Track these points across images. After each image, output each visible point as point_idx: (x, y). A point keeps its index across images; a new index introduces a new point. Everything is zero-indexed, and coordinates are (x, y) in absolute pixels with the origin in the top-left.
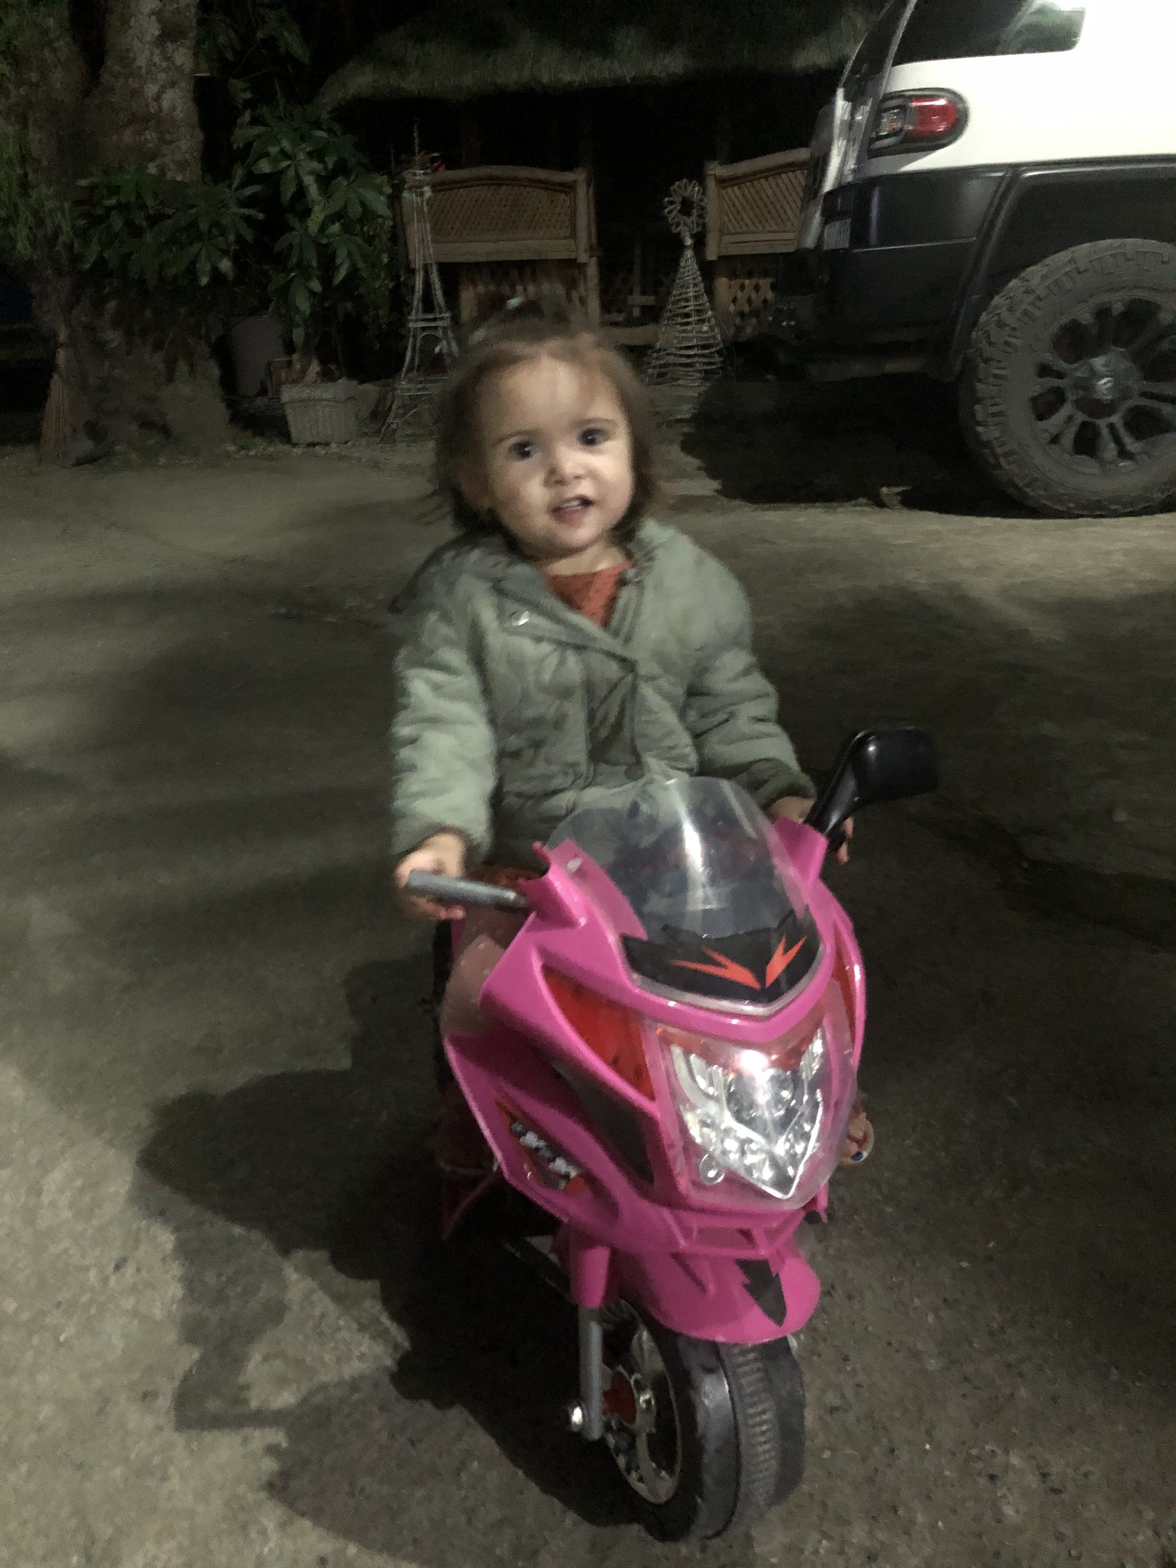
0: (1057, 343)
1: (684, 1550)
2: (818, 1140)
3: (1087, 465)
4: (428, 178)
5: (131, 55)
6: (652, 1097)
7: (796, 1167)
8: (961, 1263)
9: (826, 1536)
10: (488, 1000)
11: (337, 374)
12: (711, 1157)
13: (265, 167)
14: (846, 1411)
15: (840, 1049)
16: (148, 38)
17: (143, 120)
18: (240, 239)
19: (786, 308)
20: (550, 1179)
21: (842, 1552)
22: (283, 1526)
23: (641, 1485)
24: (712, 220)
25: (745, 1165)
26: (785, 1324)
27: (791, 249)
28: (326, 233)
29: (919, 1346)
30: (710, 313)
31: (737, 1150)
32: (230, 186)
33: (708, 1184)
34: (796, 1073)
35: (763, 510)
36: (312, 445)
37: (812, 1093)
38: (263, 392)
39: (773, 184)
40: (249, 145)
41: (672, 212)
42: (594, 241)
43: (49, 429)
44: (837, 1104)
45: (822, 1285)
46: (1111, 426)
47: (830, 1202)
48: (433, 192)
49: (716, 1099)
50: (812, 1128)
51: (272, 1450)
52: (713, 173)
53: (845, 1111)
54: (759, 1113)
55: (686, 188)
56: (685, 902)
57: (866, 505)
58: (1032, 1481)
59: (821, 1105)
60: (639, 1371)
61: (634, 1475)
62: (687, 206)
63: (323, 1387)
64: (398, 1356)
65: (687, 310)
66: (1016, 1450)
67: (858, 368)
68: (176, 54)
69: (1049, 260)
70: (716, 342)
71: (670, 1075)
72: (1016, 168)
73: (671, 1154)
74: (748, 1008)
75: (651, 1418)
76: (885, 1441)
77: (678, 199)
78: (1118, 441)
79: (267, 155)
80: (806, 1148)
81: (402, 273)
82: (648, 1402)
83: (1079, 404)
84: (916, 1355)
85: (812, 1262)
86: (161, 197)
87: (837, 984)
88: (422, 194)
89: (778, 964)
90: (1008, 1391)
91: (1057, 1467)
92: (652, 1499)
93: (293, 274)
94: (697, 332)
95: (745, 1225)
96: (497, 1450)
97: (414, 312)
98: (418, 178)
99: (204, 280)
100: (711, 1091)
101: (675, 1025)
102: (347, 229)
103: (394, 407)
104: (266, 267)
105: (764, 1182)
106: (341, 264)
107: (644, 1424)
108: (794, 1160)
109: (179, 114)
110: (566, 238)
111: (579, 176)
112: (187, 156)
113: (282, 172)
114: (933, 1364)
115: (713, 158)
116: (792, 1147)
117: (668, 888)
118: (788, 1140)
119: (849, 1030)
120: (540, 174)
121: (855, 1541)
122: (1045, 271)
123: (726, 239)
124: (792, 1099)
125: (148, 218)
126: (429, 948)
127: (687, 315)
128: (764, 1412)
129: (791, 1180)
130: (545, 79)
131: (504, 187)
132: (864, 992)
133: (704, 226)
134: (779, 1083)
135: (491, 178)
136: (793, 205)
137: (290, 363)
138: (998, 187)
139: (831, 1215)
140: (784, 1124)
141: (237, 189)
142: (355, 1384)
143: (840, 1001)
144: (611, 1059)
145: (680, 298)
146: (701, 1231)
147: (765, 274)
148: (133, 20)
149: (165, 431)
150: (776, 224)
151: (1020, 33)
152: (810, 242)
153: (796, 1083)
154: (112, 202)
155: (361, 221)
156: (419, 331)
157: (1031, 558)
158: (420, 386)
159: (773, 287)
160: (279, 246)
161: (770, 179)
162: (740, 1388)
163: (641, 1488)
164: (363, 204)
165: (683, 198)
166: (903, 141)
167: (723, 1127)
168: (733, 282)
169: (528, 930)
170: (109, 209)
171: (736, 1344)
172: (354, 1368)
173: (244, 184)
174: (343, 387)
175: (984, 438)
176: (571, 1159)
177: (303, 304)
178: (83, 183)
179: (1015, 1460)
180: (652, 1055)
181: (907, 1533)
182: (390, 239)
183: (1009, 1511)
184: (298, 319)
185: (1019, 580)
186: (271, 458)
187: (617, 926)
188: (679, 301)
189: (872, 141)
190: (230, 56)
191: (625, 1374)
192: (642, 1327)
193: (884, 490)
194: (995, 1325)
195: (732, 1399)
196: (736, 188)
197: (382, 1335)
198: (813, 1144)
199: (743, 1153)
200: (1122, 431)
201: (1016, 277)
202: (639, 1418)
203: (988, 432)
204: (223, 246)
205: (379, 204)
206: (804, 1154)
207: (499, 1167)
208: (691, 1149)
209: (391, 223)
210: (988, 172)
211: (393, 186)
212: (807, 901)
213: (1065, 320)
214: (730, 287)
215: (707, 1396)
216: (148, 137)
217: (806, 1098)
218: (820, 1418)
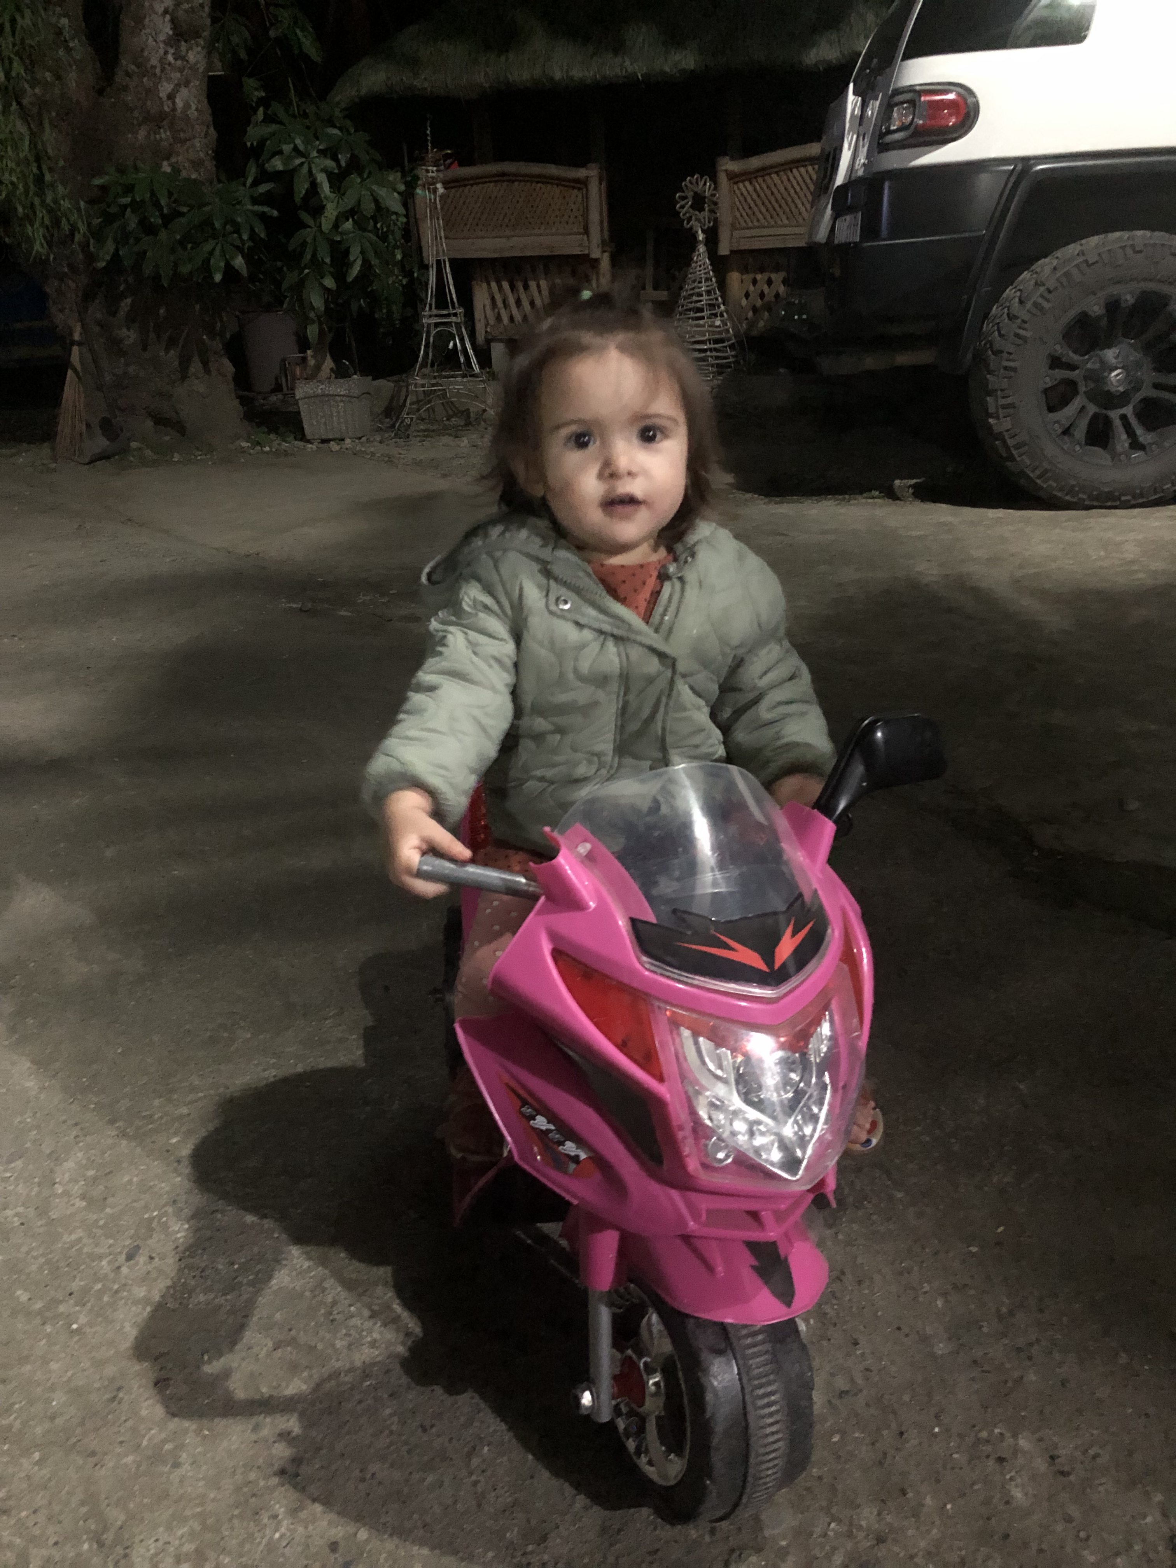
0: (1067, 335)
1: (693, 1534)
2: (826, 1123)
3: (1099, 454)
4: (441, 175)
5: (146, 54)
6: (661, 1079)
7: (804, 1148)
8: (971, 1248)
9: (834, 1519)
10: (498, 983)
11: (352, 370)
12: (720, 1139)
13: (278, 164)
14: (856, 1394)
15: (848, 1031)
16: (162, 37)
17: (157, 120)
18: (253, 235)
19: (797, 302)
20: (560, 1162)
21: (850, 1535)
22: (293, 1512)
23: (652, 1469)
24: (725, 215)
25: (754, 1146)
26: (793, 1305)
27: (803, 244)
28: (340, 230)
29: (929, 1330)
30: (722, 307)
31: (746, 1132)
32: (244, 185)
33: (717, 1165)
34: (804, 1055)
35: (776, 503)
36: (324, 441)
37: (820, 1076)
38: (278, 388)
39: (784, 178)
40: (262, 143)
41: (684, 207)
42: (606, 236)
43: (65, 427)
44: (844, 1087)
45: (831, 1270)
46: (1124, 417)
47: (839, 1187)
48: (446, 188)
49: (725, 1081)
50: (820, 1110)
51: (284, 1436)
52: (724, 168)
53: (854, 1095)
54: (768, 1095)
55: (697, 183)
56: (693, 888)
57: (879, 498)
58: (1041, 1465)
59: (829, 1087)
60: (649, 1355)
61: (644, 1459)
62: (699, 202)
63: (335, 1375)
64: (409, 1343)
65: (698, 305)
66: (1025, 1434)
67: (871, 362)
68: (190, 52)
69: (1059, 253)
70: (729, 335)
71: (679, 1058)
72: (1026, 162)
73: (680, 1135)
74: (757, 991)
75: (661, 1401)
76: (894, 1425)
77: (690, 194)
78: (1131, 433)
79: (280, 152)
80: (814, 1130)
81: (416, 270)
82: (656, 1384)
83: (1091, 397)
84: (924, 1339)
85: (821, 1244)
86: (175, 196)
87: (846, 967)
88: (435, 190)
89: (786, 948)
90: (1016, 1374)
91: (1066, 1449)
92: (661, 1482)
93: (307, 271)
94: (710, 326)
95: (753, 1206)
96: (508, 1436)
97: (427, 308)
98: (430, 174)
99: (218, 277)
100: (719, 1073)
101: (681, 1007)
102: (360, 226)
103: (408, 402)
104: (279, 264)
105: (772, 1164)
106: (355, 261)
107: (653, 1406)
108: (803, 1142)
109: (193, 113)
110: (579, 234)
111: (591, 173)
112: (202, 155)
113: (295, 170)
114: (941, 1348)
115: (725, 154)
116: (801, 1128)
117: (677, 873)
118: (796, 1122)
119: (857, 1014)
120: (553, 170)
121: (863, 1523)
122: (1055, 262)
123: (737, 234)
124: (800, 1081)
125: (162, 216)
126: (441, 937)
127: (701, 310)
128: (772, 1393)
129: (799, 1162)
130: (558, 75)
131: (516, 183)
132: (872, 976)
133: (716, 220)
134: (787, 1065)
135: (503, 174)
136: (805, 200)
137: (304, 359)
138: (1008, 179)
139: (840, 1202)
140: (792, 1107)
141: (252, 186)
142: (366, 1372)
143: (848, 983)
144: (620, 1042)
145: (692, 292)
146: (709, 1211)
147: (777, 269)
148: (147, 20)
149: (180, 428)
150: (788, 218)
151: (1029, 28)
152: (822, 235)
153: (804, 1065)
154: (127, 200)
155: (375, 219)
156: (432, 327)
157: (1042, 549)
158: (434, 381)
159: (785, 282)
160: (293, 244)
161: (782, 173)
162: (749, 1369)
163: (651, 1472)
164: (376, 201)
165: (696, 193)
166: (913, 135)
167: (732, 1108)
168: (744, 277)
169: (539, 913)
170: (124, 207)
171: (745, 1326)
172: (364, 1355)
173: (256, 183)
174: (356, 383)
175: (996, 429)
176: (580, 1141)
177: (317, 302)
178: (98, 181)
179: (1023, 1443)
180: (661, 1035)
181: (916, 1515)
182: (403, 237)
183: (1017, 1494)
184: (312, 315)
185: (1032, 571)
186: (286, 454)
187: (626, 907)
188: (692, 295)
189: (882, 135)
190: (243, 55)
191: (634, 1357)
192: (651, 1310)
193: (897, 482)
194: (1004, 1310)
195: (740, 1379)
196: (747, 184)
197: (393, 1321)
198: (820, 1125)
199: (752, 1134)
200: (1133, 421)
201: (1027, 269)
202: (648, 1401)
203: (1000, 424)
204: (238, 243)
205: (393, 202)
206: (812, 1136)
207: (510, 1152)
208: (700, 1130)
209: (405, 220)
210: (999, 166)
211: (406, 184)
212: (815, 885)
213: (1073, 313)
214: (742, 281)
215: (716, 1378)
216: (163, 136)
217: (814, 1080)
218: (829, 1402)
